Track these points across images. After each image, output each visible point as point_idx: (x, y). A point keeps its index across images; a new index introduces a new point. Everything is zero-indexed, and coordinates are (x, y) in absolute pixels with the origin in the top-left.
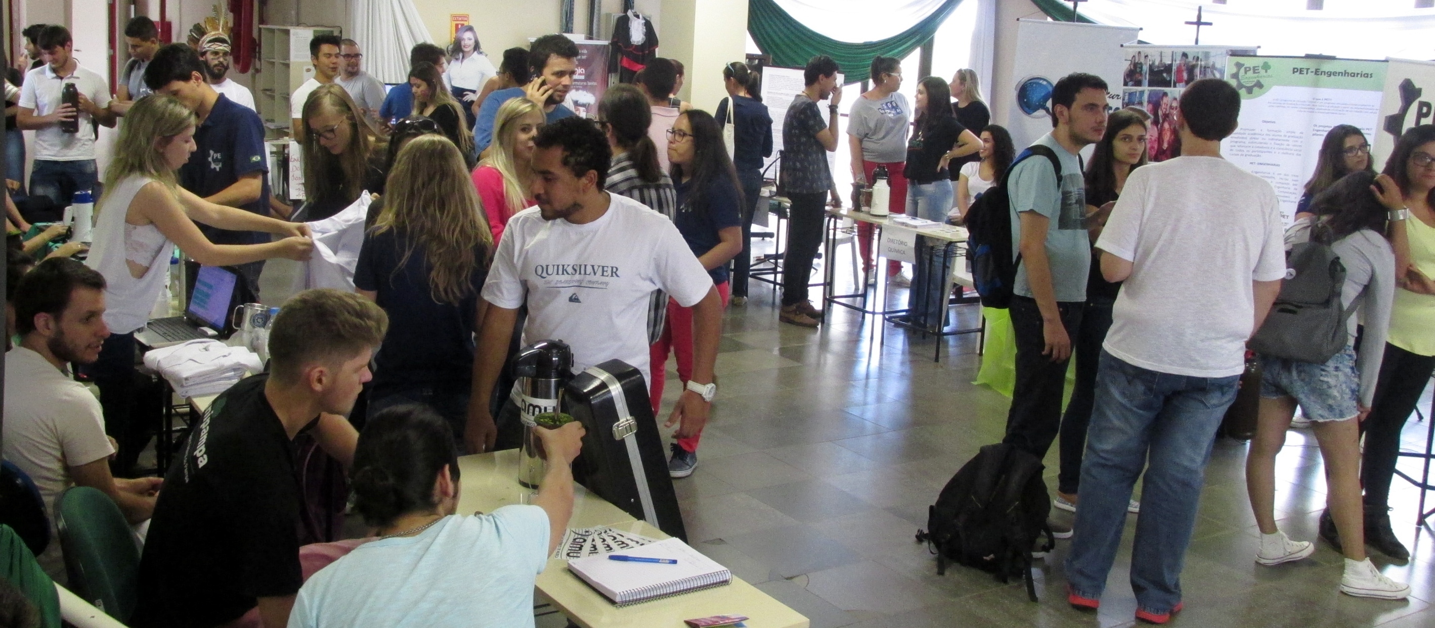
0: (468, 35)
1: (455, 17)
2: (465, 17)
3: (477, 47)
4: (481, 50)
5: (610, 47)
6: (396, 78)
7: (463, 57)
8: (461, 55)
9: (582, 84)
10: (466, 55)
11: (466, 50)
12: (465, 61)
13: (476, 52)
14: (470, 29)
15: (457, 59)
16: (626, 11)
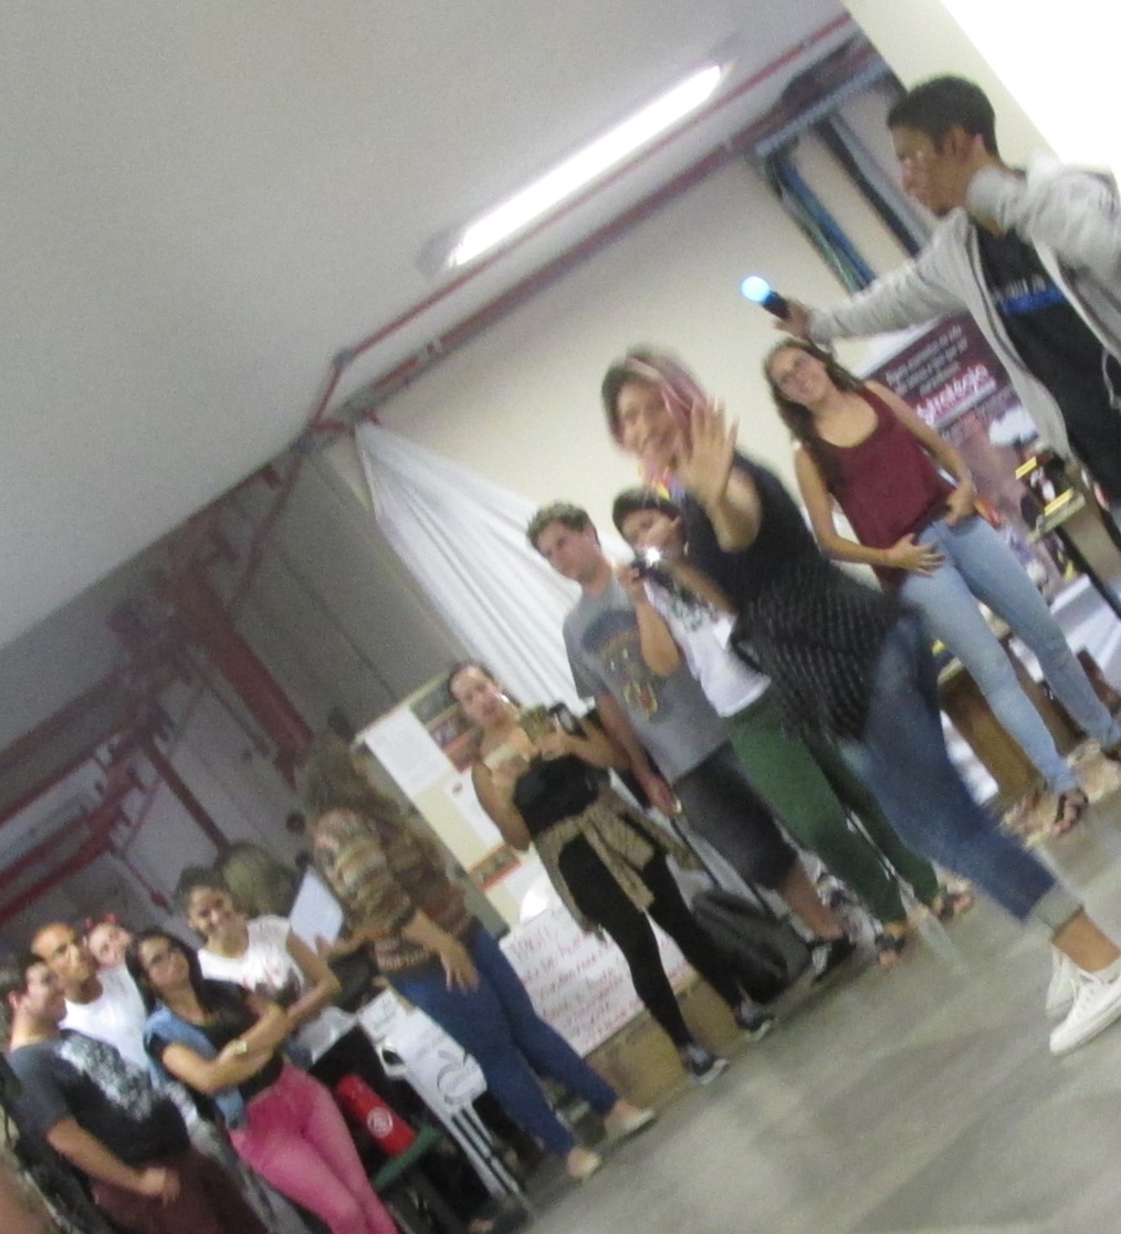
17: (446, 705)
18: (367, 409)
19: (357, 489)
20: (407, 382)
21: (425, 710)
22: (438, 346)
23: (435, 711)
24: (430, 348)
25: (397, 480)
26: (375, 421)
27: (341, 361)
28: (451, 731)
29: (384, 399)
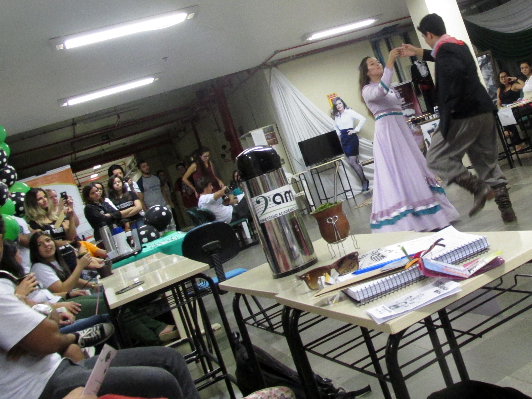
0: (338, 102)
1: (329, 97)
2: (334, 95)
3: (345, 106)
4: (348, 107)
5: (413, 83)
6: (310, 136)
7: (340, 114)
8: (339, 113)
9: (405, 106)
10: (341, 112)
11: (340, 110)
12: (342, 115)
13: (345, 109)
14: (338, 99)
15: (337, 116)
16: (413, 62)
17: (271, 131)
18: (276, 64)
19: (268, 81)
20: (286, 62)
21: (266, 130)
22: (295, 56)
23: (268, 132)
24: (293, 56)
25: (277, 79)
26: (277, 68)
27: (276, 52)
28: (270, 137)
29: (280, 63)
